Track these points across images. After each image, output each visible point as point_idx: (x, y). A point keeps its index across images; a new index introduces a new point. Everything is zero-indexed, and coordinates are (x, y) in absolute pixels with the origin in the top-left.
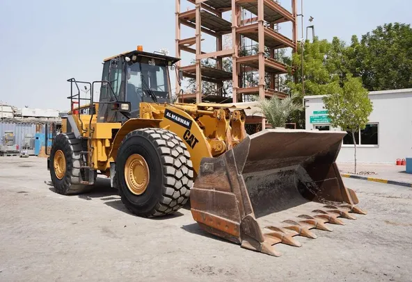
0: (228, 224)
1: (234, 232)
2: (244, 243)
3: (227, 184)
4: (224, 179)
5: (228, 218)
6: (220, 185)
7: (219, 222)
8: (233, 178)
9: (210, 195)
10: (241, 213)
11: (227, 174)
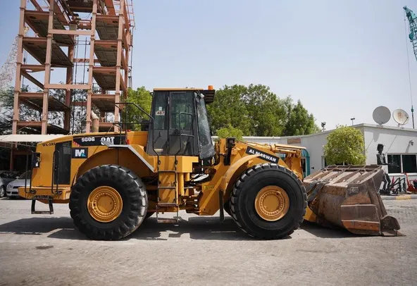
0: (372, 225)
1: (377, 229)
2: (385, 234)
3: (369, 199)
4: (366, 196)
5: (371, 221)
6: (363, 201)
7: (365, 224)
8: (374, 195)
9: (357, 208)
10: (380, 216)
11: (369, 193)
